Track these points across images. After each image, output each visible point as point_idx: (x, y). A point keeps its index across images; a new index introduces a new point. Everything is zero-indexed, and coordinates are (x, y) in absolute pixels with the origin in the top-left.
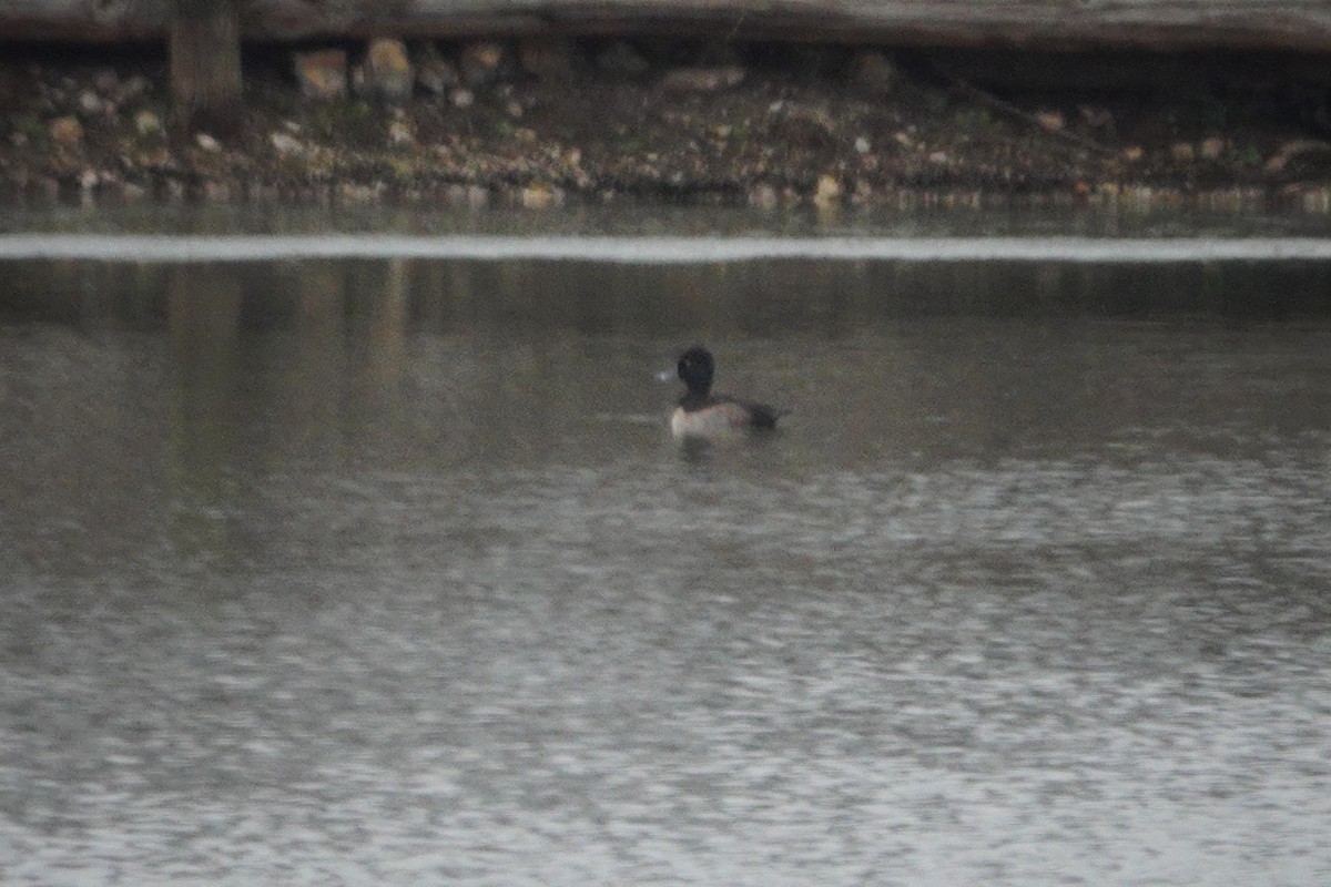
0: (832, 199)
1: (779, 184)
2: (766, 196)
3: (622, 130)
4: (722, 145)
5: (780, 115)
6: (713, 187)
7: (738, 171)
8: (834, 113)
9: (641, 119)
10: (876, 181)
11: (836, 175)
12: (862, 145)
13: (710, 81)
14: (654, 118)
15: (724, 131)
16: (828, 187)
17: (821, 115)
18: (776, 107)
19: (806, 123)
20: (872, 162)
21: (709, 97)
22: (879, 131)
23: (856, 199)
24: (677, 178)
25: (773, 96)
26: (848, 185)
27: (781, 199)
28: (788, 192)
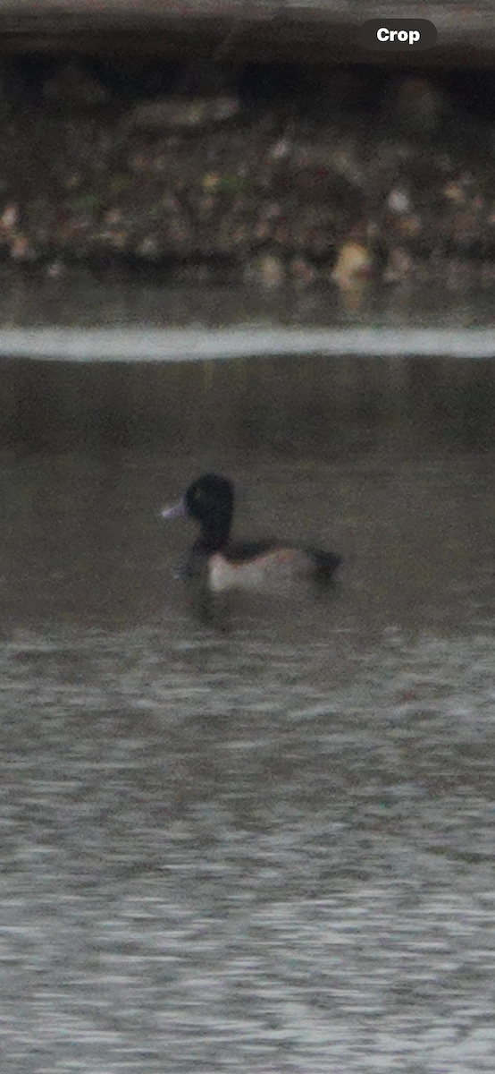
0: (359, 274)
1: (287, 256)
2: (270, 270)
3: (73, 181)
4: (207, 203)
5: (286, 160)
6: (197, 258)
7: (231, 237)
8: (362, 157)
9: (99, 165)
10: (419, 251)
11: (363, 242)
12: (399, 201)
13: (193, 114)
14: (118, 164)
15: (210, 181)
16: (353, 258)
17: (343, 161)
18: (280, 150)
19: (320, 172)
20: (413, 225)
21: (191, 135)
22: (423, 183)
23: (390, 276)
24: (148, 246)
25: (276, 134)
26: (381, 256)
27: (289, 276)
28: (299, 264)
